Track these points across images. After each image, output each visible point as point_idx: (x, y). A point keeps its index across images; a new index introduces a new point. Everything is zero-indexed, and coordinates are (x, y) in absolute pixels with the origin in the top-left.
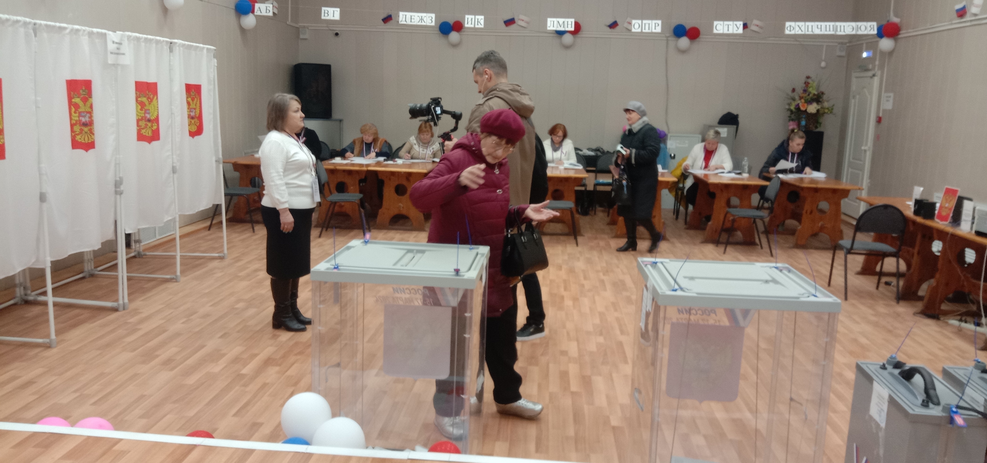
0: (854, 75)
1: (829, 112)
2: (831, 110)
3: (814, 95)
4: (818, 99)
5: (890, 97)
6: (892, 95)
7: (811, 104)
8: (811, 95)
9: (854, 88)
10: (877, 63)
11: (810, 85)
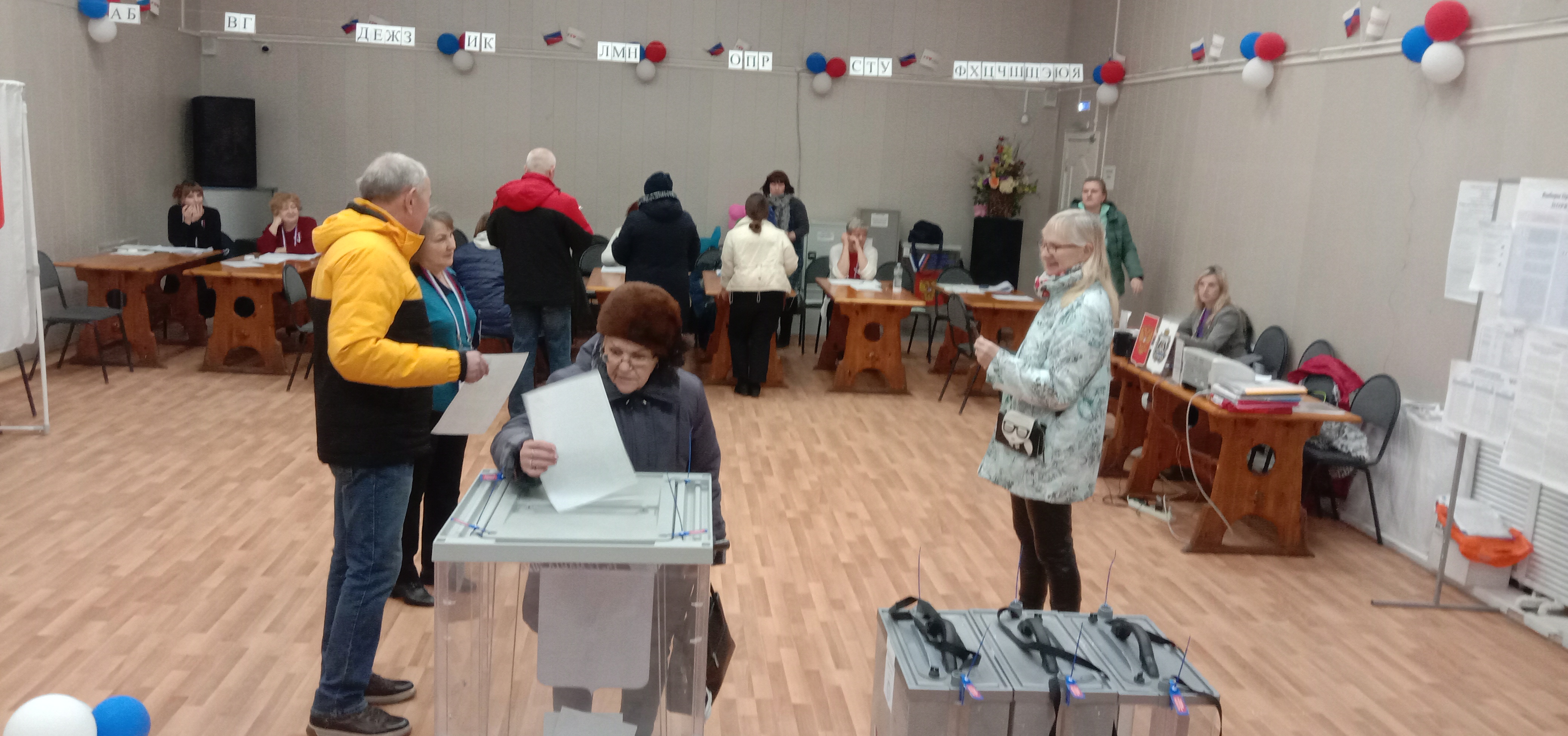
0: (1067, 136)
1: (1031, 192)
2: (1033, 188)
3: (1010, 165)
4: (1015, 172)
5: (1111, 171)
6: (1113, 168)
7: (1005, 179)
8: (1006, 166)
9: (1066, 155)
10: (1096, 120)
11: (1004, 151)
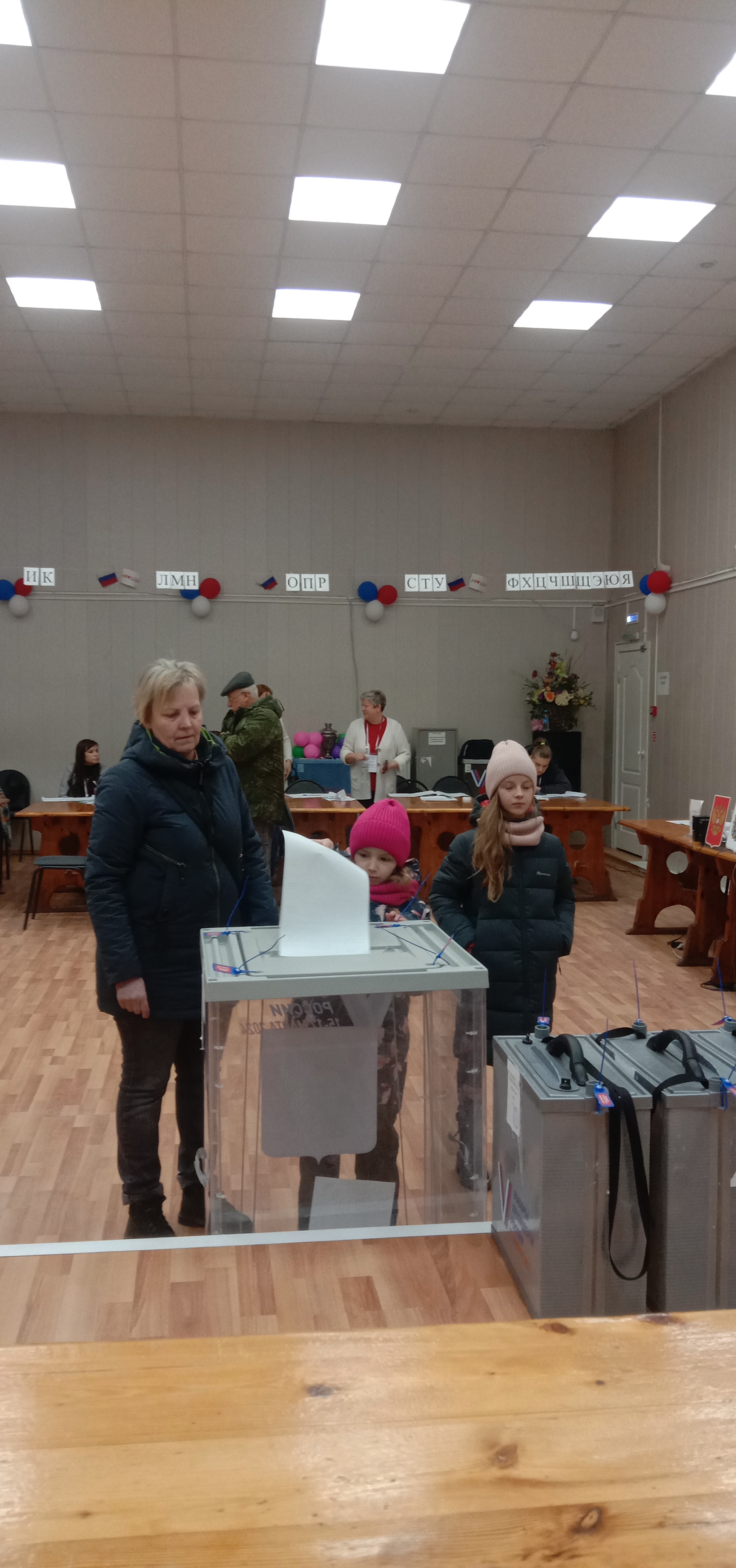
0: (617, 648)
1: (586, 704)
2: (588, 700)
3: (564, 679)
4: (569, 684)
5: (665, 677)
6: (667, 674)
7: (560, 693)
8: (560, 680)
9: (618, 667)
10: (645, 630)
11: (557, 666)
